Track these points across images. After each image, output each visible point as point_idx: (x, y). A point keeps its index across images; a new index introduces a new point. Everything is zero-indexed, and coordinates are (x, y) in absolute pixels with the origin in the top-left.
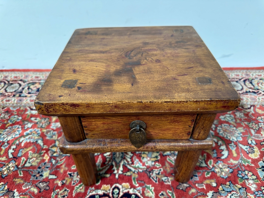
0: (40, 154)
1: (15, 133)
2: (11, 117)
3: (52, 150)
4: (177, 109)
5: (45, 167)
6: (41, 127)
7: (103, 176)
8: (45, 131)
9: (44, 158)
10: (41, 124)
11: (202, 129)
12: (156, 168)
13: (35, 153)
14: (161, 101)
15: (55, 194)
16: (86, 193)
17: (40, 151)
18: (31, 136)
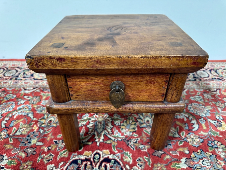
0: (30, 125)
1: (9, 108)
2: (7, 95)
3: (41, 122)
4: (152, 65)
5: (33, 136)
6: (33, 103)
7: (85, 143)
8: (35, 106)
9: (33, 128)
10: (33, 101)
11: (175, 90)
12: (134, 138)
13: (25, 124)
14: (138, 57)
15: (41, 158)
16: (70, 158)
17: (30, 123)
18: (23, 110)
